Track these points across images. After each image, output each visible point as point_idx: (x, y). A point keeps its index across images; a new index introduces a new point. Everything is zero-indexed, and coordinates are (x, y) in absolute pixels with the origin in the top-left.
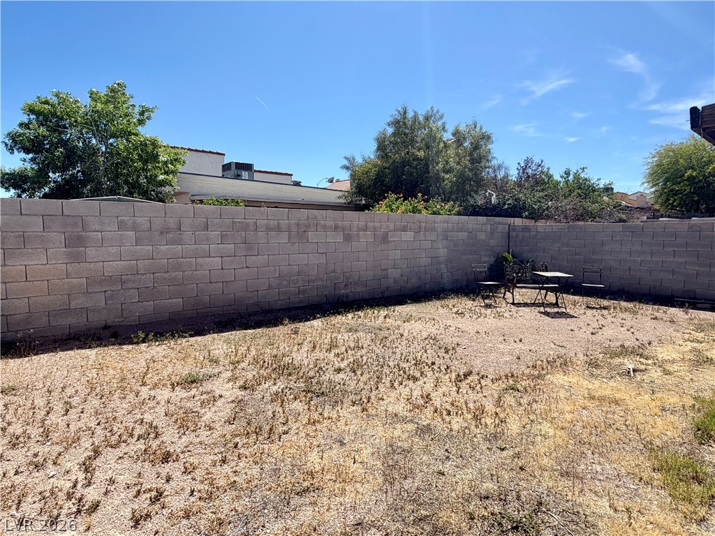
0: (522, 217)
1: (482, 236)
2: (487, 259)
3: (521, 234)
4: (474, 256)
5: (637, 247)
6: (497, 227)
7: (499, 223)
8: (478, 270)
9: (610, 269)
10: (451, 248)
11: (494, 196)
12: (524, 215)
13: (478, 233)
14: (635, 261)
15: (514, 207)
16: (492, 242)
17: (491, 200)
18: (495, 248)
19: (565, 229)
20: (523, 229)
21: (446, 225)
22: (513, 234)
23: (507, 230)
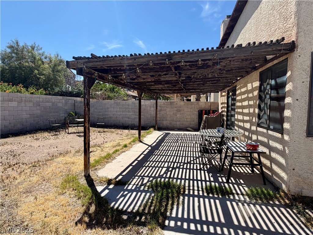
0: (80, 97)
1: (60, 105)
2: (63, 115)
3: (79, 104)
4: (56, 114)
5: (118, 110)
6: (68, 101)
7: (69, 100)
8: (51, 119)
9: (111, 117)
10: (42, 110)
11: (70, 88)
12: (81, 96)
13: (58, 103)
14: (118, 114)
15: (78, 93)
16: (66, 108)
17: (69, 90)
18: (67, 110)
19: (95, 102)
20: (80, 102)
21: (38, 99)
22: (76, 104)
23: (74, 103)
